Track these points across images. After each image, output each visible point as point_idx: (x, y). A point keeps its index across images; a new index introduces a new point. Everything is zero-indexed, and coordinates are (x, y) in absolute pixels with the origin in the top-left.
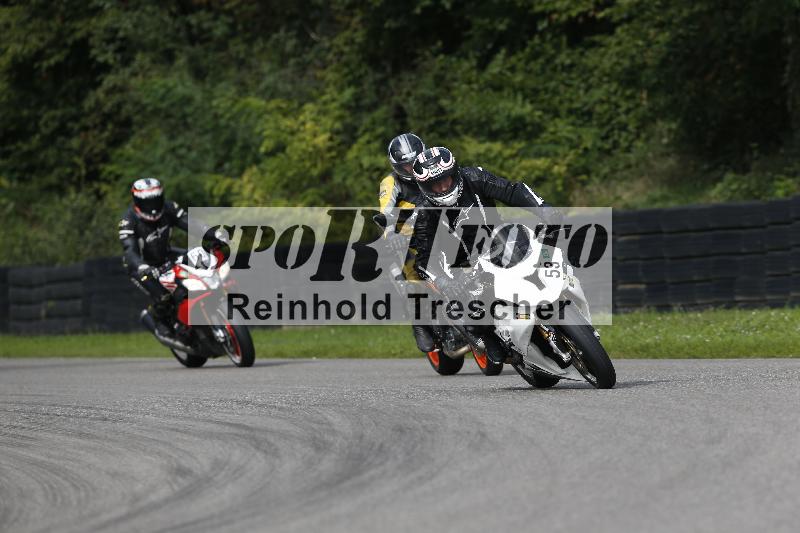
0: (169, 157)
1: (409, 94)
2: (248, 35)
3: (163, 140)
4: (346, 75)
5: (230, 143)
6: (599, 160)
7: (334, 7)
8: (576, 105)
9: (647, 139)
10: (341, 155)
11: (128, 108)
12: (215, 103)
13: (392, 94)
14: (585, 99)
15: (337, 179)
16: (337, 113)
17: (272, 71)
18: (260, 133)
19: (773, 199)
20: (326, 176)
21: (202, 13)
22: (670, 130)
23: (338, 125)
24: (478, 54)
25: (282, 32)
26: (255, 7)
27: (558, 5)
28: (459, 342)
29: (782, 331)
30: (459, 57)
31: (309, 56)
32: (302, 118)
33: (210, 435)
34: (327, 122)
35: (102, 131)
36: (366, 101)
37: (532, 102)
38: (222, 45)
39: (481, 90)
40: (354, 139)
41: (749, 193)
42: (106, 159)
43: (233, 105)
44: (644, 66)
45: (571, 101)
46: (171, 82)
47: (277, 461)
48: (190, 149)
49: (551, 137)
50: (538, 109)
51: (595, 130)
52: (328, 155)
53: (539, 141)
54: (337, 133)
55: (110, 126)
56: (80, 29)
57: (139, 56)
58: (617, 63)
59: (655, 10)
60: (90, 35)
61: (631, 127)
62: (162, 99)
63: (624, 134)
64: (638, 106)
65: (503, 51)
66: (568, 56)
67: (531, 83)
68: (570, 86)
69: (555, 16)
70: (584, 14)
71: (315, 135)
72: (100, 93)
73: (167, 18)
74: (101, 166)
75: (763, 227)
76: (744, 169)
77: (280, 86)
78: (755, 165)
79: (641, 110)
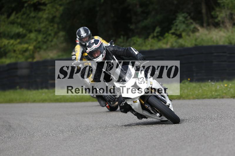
6: (43, 44)
8: (37, 28)
9: (57, 38)
14: (39, 26)
22: (63, 35)
37: (23, 28)
39: (8, 24)
44: (55, 16)
49: (28, 38)
50: (25, 30)
51: (42, 36)
61: (52, 35)
63: (50, 37)
64: (54, 28)
66: (34, 14)
67: (23, 22)
69: (29, 2)
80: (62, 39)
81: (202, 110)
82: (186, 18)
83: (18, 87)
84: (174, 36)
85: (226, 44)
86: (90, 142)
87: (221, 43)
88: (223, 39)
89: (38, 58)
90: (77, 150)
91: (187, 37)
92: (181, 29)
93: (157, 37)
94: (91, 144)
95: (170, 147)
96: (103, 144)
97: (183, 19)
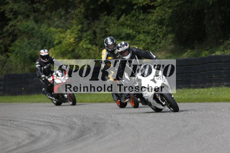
0: (28, 45)
1: (97, 27)
2: (51, 10)
3: (26, 40)
4: (79, 21)
5: (46, 41)
6: (151, 46)
7: (75, 2)
8: (145, 30)
9: (165, 40)
10: (78, 44)
11: (16, 31)
12: (41, 29)
13: (92, 27)
14: (147, 28)
15: (76, 51)
16: (76, 32)
17: (58, 20)
18: (54, 38)
19: (202, 57)
20: (73, 51)
21: (38, 4)
22: (172, 37)
23: (77, 36)
24: (117, 15)
25: (60, 9)
26: (53, 2)
27: (140, 1)
28: (126, 98)
29: (204, 95)
30: (111, 16)
31: (68, 16)
32: (66, 34)
33: (40, 125)
34: (74, 35)
35: (9, 38)
36: (85, 29)
37: (132, 29)
38: (43, 13)
39: (118, 26)
40: (81, 40)
41: (195, 55)
42: (10, 46)
43: (46, 30)
44: (164, 19)
45: (144, 29)
46: (28, 24)
47: (60, 133)
48: (34, 43)
49: (138, 39)
50: (134, 31)
51: (150, 37)
52: (74, 45)
53: (134, 40)
54: (77, 38)
55: (11, 36)
56: (2, 8)
57: (19, 16)
58: (157, 18)
59: (168, 3)
60: (5, 10)
61: (161, 36)
62: (26, 28)
63: (159, 38)
64: (163, 30)
65: (124, 14)
66: (143, 16)
67: (132, 24)
68: (143, 25)
69: (139, 5)
70: (147, 4)
71: (70, 39)
72: (8, 27)
73: (27, 5)
74: (8, 48)
75: (199, 65)
76: (193, 48)
77: (60, 25)
78: (196, 47)
79: (164, 31)
80: (171, 40)
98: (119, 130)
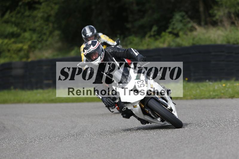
6: (38, 44)
8: (31, 27)
9: (52, 37)
14: (33, 25)
37: (17, 27)
44: (51, 15)
50: (19, 29)
61: (47, 34)
64: (49, 28)
66: (28, 13)
67: (18, 21)
80: (57, 38)
81: (200, 111)
82: (183, 17)
83: (12, 87)
84: (171, 35)
85: (224, 43)
86: (86, 143)
87: (219, 42)
88: (221, 38)
89: (33, 57)
90: (73, 151)
91: (185, 36)
92: (179, 28)
93: (154, 36)
94: (86, 146)
95: (168, 148)
96: (99, 145)
97: (180, 18)
98: (4, 132)
